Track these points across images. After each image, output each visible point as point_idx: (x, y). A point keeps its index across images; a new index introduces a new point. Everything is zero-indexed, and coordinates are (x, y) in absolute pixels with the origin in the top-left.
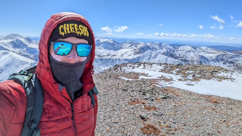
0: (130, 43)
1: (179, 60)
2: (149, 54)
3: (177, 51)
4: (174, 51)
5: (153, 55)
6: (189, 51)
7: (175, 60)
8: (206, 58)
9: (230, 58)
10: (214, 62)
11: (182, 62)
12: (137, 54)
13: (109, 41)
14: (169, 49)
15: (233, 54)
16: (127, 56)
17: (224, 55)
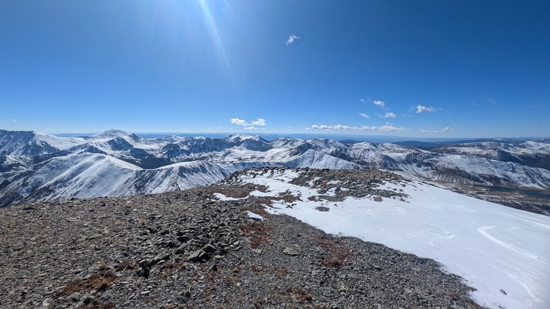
0: (284, 140)
1: (354, 162)
2: (311, 156)
3: (351, 150)
5: (317, 156)
7: (348, 162)
10: (404, 164)
12: (293, 155)
13: (254, 139)
16: (280, 158)
17: (417, 154)
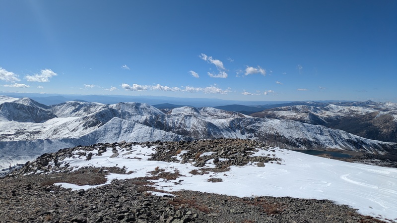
0: (74, 105)
1: (174, 132)
2: (117, 126)
3: (169, 117)
4: (163, 117)
5: (125, 126)
6: (188, 116)
7: (167, 133)
8: (216, 126)
9: (249, 125)
10: (228, 132)
11: (180, 136)
12: (90, 126)
13: (21, 102)
14: (155, 114)
15: (251, 117)
16: (68, 132)
17: (241, 120)
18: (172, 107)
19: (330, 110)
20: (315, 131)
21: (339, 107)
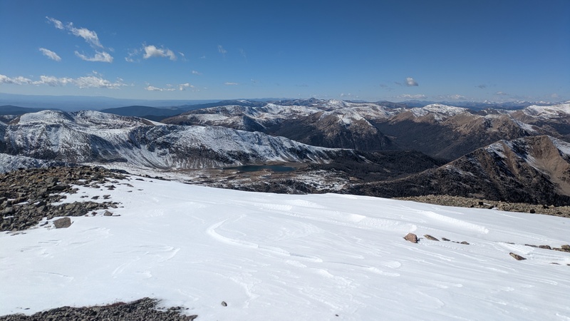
3: (14, 129)
4: (2, 130)
6: (53, 126)
8: (105, 141)
9: (160, 136)
10: (127, 149)
15: (163, 124)
17: (147, 129)
18: (20, 111)
19: (269, 111)
20: (251, 140)
21: (279, 106)
